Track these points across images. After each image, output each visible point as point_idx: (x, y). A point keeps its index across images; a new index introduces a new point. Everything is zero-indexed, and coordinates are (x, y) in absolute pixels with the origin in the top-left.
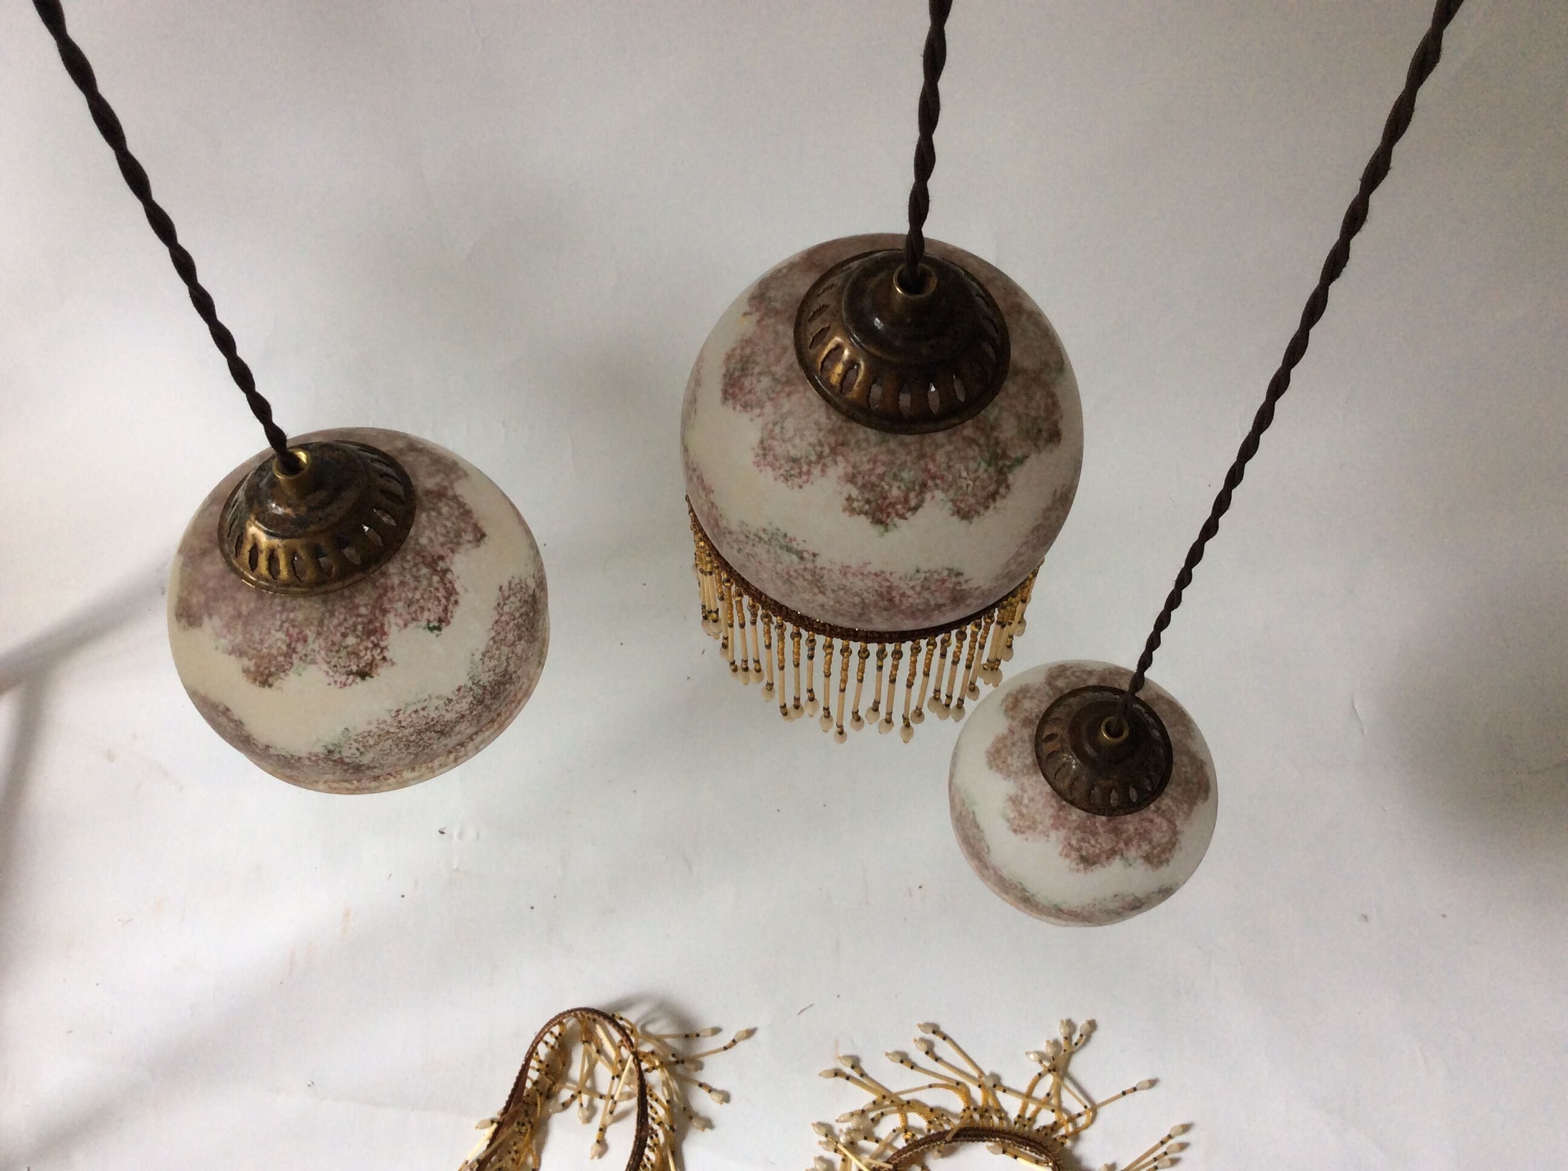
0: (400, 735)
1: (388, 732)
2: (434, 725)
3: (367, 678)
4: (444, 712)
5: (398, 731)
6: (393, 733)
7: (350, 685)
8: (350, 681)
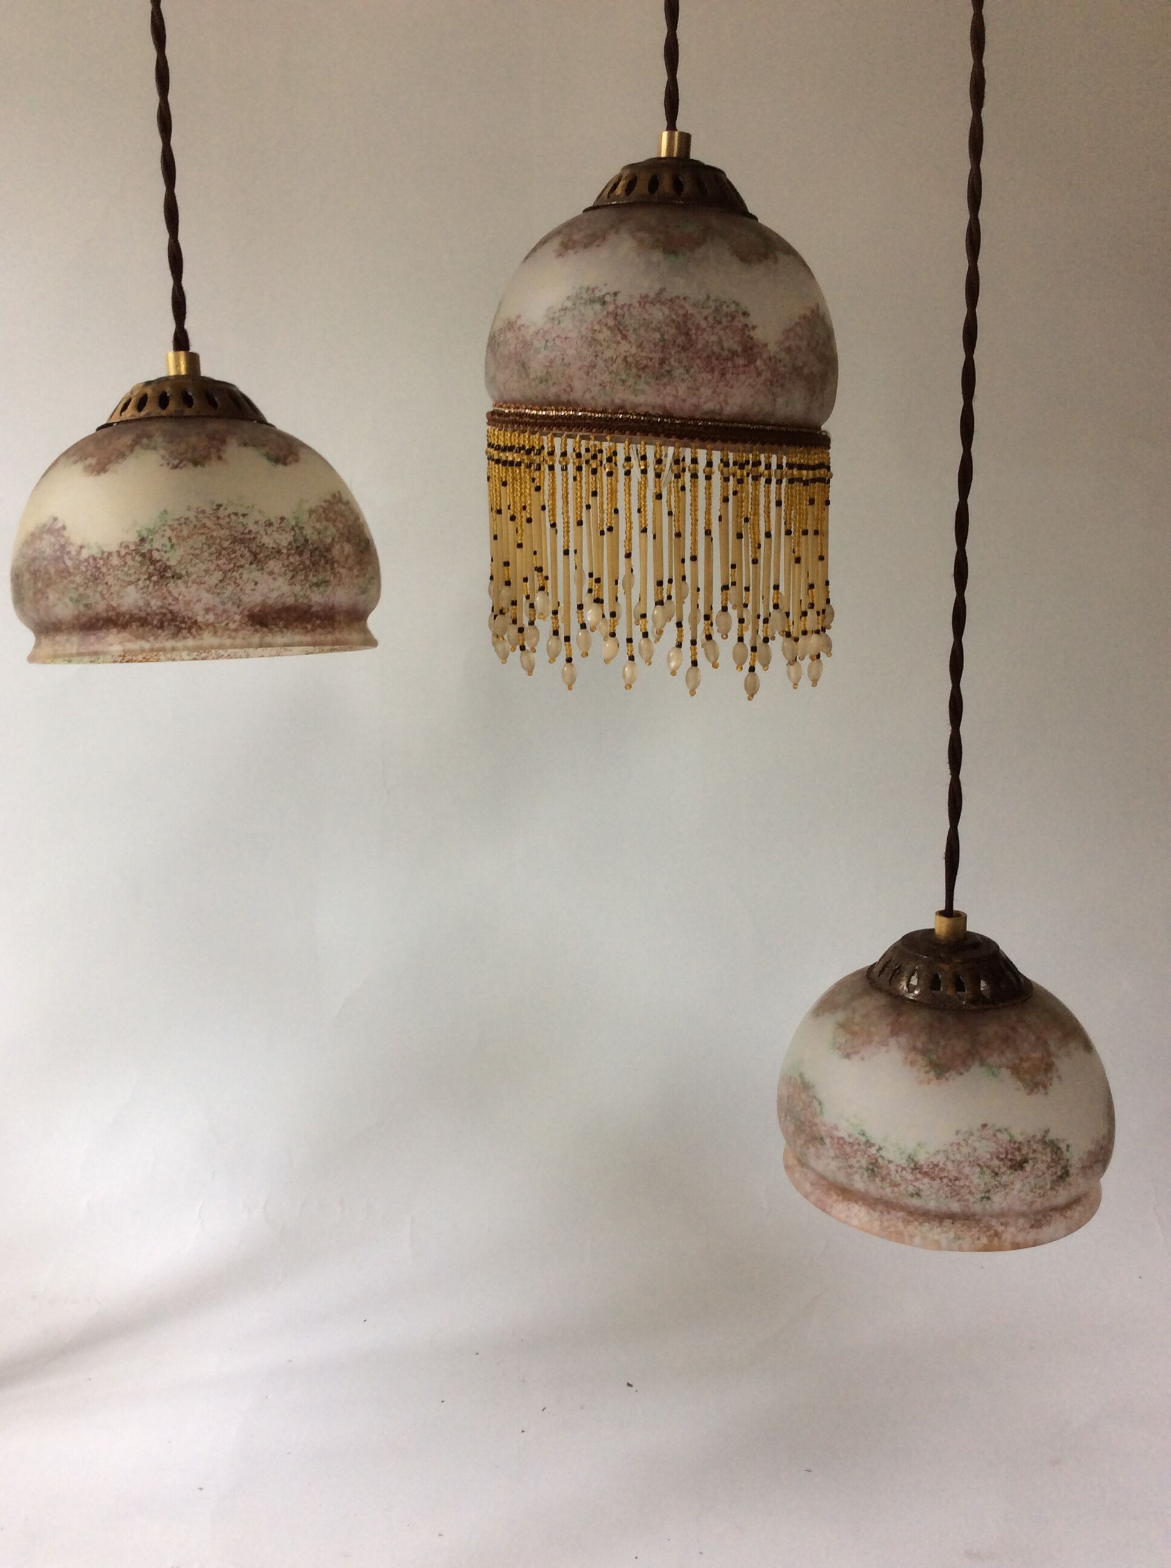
0: (215, 534)
1: (204, 526)
2: (250, 539)
3: (199, 466)
4: (262, 532)
5: (214, 527)
6: (209, 529)
7: (182, 468)
8: (182, 465)
